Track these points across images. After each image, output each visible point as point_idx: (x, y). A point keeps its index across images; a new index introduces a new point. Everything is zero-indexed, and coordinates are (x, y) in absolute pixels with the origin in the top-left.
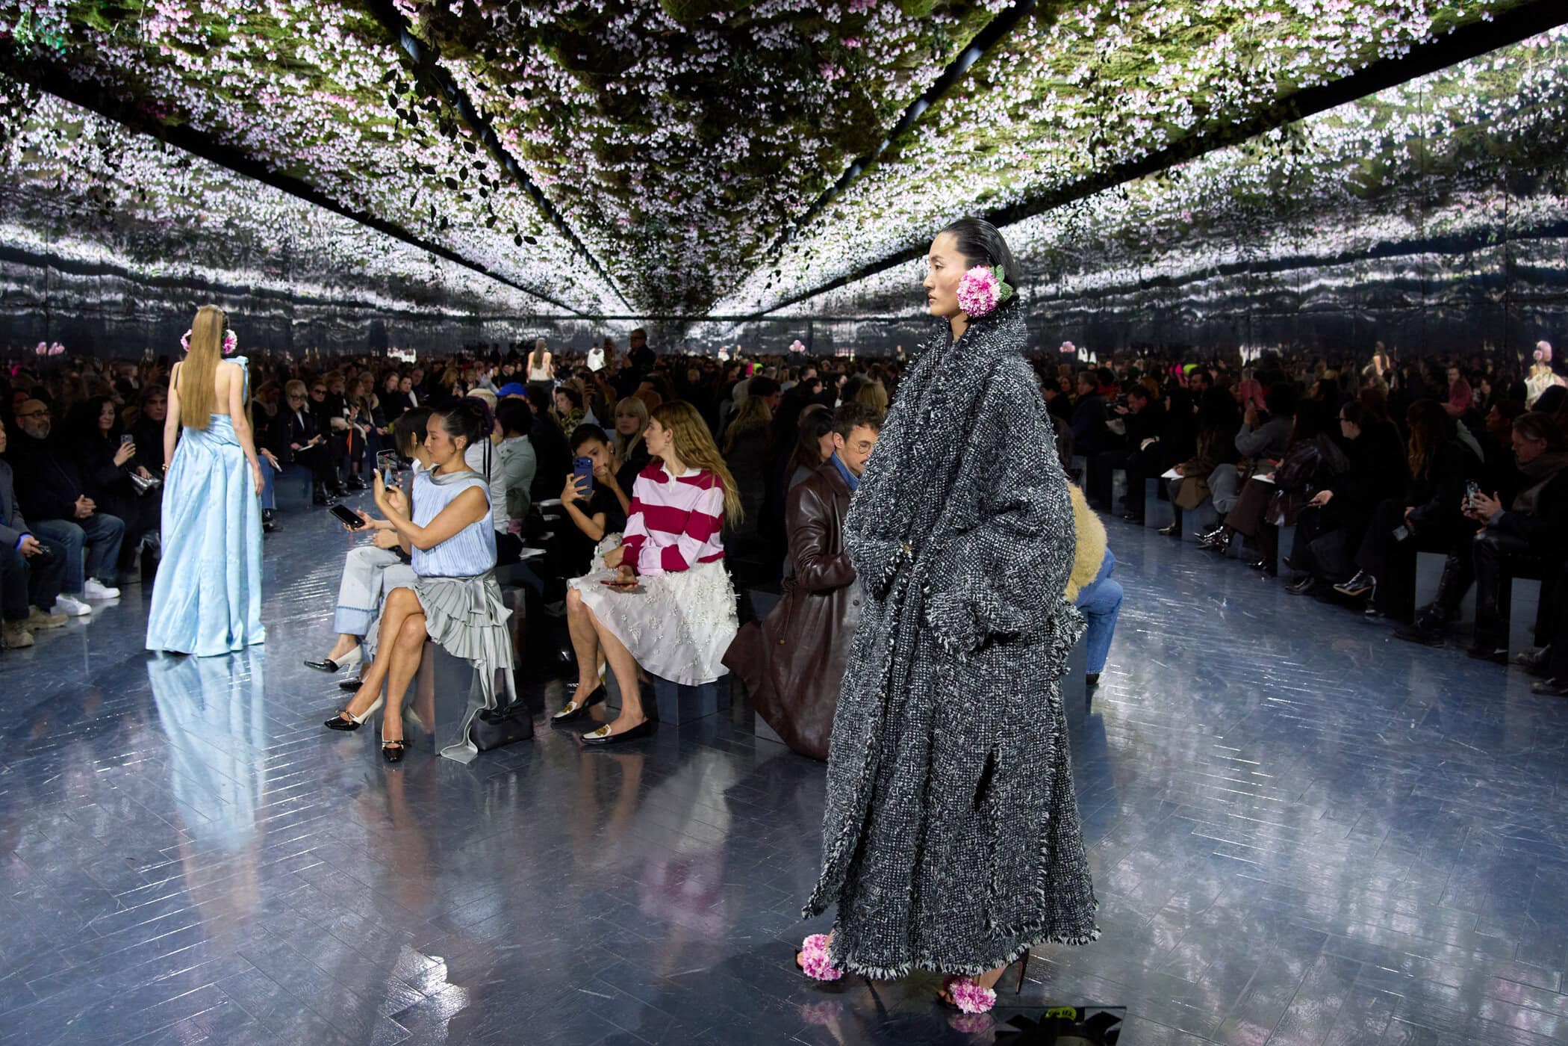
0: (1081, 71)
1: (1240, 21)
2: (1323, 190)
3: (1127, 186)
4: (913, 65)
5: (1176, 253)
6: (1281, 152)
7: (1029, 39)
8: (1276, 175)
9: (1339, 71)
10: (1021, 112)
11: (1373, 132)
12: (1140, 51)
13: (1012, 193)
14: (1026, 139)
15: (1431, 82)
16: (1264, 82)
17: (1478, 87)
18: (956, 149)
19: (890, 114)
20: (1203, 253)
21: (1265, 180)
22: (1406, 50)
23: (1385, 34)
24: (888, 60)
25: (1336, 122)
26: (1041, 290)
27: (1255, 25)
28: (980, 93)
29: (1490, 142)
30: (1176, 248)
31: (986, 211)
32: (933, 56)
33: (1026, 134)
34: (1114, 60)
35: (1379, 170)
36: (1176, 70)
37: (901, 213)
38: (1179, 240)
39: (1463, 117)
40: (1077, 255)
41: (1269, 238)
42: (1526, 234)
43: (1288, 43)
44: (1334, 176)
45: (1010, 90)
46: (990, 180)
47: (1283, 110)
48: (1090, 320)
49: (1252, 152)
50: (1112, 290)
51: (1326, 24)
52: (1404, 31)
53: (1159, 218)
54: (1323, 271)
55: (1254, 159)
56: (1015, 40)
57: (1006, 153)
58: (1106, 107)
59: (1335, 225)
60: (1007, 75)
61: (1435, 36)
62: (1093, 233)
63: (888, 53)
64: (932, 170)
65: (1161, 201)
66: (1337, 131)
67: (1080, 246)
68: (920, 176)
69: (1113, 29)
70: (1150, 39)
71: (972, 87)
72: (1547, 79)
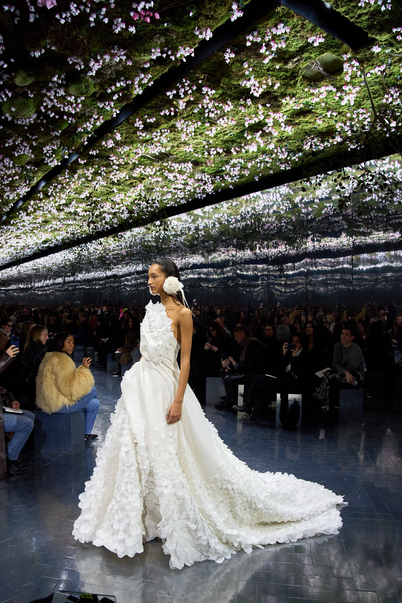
0: (86, 194)
1: (147, 179)
2: (174, 245)
3: (102, 240)
4: (17, 185)
5: (120, 266)
6: (160, 230)
7: (65, 179)
8: (158, 238)
9: (181, 201)
10: (61, 208)
11: (192, 224)
12: (109, 187)
13: (57, 240)
14: (63, 219)
15: (212, 208)
16: (155, 203)
17: (227, 211)
18: (34, 221)
19: (7, 205)
20: (130, 266)
21: (154, 240)
22: (205, 196)
23: (198, 189)
24: (6, 182)
25: (180, 220)
26: (67, 279)
27: (152, 181)
28: (45, 199)
29: (231, 230)
30: (120, 264)
31: (46, 247)
32: (25, 182)
33: (63, 217)
34: (99, 190)
35: (194, 238)
36: (122, 196)
37: (11, 246)
38: (121, 261)
39: (222, 221)
40: (82, 266)
42: (241, 263)
43: (164, 189)
44: (178, 240)
45: (57, 199)
46: (48, 235)
47: (161, 214)
48: (86, 291)
49: (149, 229)
50: (95, 279)
51: (178, 183)
52: (204, 189)
53: (114, 253)
55: (150, 232)
56: (60, 179)
57: (55, 224)
58: (95, 208)
59: (178, 257)
60: (56, 193)
61: (214, 192)
62: (88, 258)
63: (6, 179)
64: (24, 229)
65: (115, 246)
66: (180, 223)
67: (83, 262)
68: (19, 231)
69: (99, 178)
70: (113, 183)
71: (42, 196)
72: (249, 210)
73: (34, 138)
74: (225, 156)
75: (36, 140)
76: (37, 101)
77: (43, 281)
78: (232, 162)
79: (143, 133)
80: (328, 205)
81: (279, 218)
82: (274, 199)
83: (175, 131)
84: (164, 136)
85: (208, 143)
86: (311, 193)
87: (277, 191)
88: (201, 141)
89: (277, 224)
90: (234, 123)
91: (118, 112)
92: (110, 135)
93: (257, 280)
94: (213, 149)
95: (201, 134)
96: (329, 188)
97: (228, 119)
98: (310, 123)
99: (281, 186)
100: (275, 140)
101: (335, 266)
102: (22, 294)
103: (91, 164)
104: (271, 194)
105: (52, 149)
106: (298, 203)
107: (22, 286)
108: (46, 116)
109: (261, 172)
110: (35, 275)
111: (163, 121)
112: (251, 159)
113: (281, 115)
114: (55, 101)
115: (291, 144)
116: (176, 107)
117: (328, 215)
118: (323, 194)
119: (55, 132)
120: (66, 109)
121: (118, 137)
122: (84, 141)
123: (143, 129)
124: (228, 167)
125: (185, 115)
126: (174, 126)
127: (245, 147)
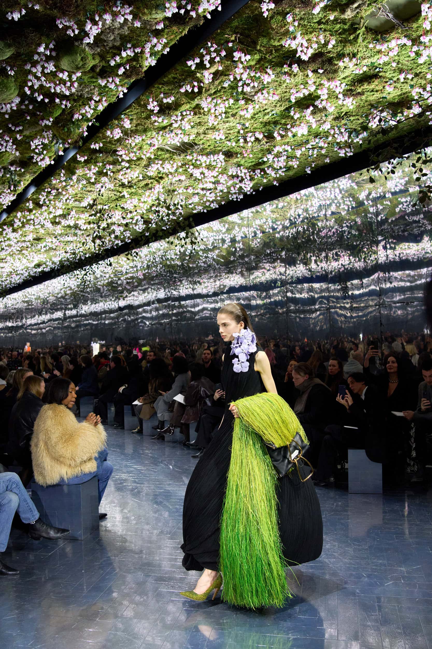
0: (88, 201)
1: (166, 179)
2: (204, 262)
3: (112, 259)
5: (136, 293)
6: (186, 243)
7: (61, 182)
8: (183, 255)
9: (212, 205)
10: (57, 221)
11: (226, 235)
12: (118, 191)
13: (53, 263)
14: (61, 235)
15: (252, 212)
16: (178, 209)
17: (272, 216)
18: (23, 239)
20: (148, 293)
21: (178, 257)
22: (241, 197)
23: (232, 189)
25: (210, 230)
26: (68, 313)
27: (174, 181)
28: (36, 209)
29: (277, 241)
30: (136, 291)
31: (40, 272)
32: (10, 188)
33: (60, 232)
34: (105, 195)
35: (230, 253)
36: (135, 201)
38: (137, 287)
39: (266, 229)
40: (87, 295)
41: (179, 286)
42: (292, 283)
43: (189, 191)
44: (209, 256)
45: (51, 209)
46: (42, 256)
47: (187, 223)
48: (93, 327)
49: (172, 243)
50: (105, 312)
51: (206, 182)
52: (241, 187)
53: (127, 276)
54: (205, 301)
55: (173, 247)
56: (54, 182)
58: (101, 219)
59: (210, 279)
60: (50, 201)
61: (254, 191)
62: (95, 284)
64: (10, 250)
65: (128, 267)
66: (211, 234)
67: (88, 290)
69: (104, 179)
70: (123, 185)
71: (31, 206)
72: (300, 213)
73: (18, 129)
74: (267, 143)
75: (20, 132)
76: (19, 80)
77: (37, 316)
78: (276, 150)
79: (158, 117)
80: (403, 200)
81: (340, 221)
82: (333, 196)
83: (200, 113)
84: (186, 120)
85: (244, 128)
86: (381, 186)
87: (336, 185)
88: (234, 124)
89: (337, 229)
90: (277, 98)
91: (126, 91)
92: (116, 122)
93: (314, 304)
94: (250, 134)
95: (234, 115)
96: (404, 177)
97: (268, 93)
98: (377, 91)
99: (341, 179)
100: (330, 118)
101: (416, 280)
102: (10, 335)
103: (93, 161)
104: (328, 190)
105: (43, 144)
106: (363, 200)
107: (10, 324)
108: (33, 100)
109: (313, 162)
110: (26, 309)
111: (184, 100)
112: (300, 145)
113: (338, 83)
114: (43, 79)
115: (352, 122)
116: (200, 81)
117: (403, 214)
118: (396, 186)
119: (45, 121)
120: (58, 90)
121: (127, 124)
122: (83, 132)
123: (159, 112)
124: (270, 157)
125: (213, 91)
126: (198, 107)
127: (292, 129)
